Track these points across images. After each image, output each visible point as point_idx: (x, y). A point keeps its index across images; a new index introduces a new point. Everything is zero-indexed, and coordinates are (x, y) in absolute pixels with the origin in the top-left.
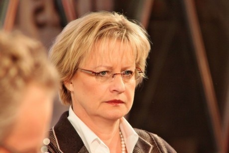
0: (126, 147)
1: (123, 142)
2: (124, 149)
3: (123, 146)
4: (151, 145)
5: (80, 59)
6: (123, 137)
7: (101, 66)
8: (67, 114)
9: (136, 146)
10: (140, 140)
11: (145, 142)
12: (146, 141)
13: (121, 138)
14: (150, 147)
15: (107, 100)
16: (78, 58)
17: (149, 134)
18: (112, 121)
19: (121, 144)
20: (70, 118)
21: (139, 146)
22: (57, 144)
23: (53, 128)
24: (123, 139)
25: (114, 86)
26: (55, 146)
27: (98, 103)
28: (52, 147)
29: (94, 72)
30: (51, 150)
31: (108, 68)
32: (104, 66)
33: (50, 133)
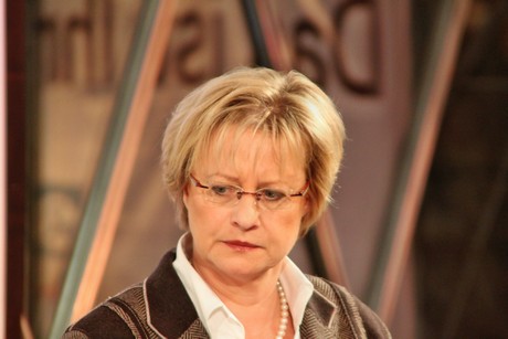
0: (289, 311)
1: (284, 300)
2: (285, 314)
3: (285, 307)
4: (334, 305)
6: (283, 290)
7: (217, 174)
8: (172, 256)
9: (308, 307)
10: (314, 296)
11: (323, 300)
12: (325, 298)
13: (279, 292)
14: (332, 308)
17: (331, 286)
19: (281, 310)
21: (313, 306)
22: (148, 313)
23: (145, 282)
24: (282, 294)
26: (141, 316)
27: (210, 241)
28: (134, 320)
29: (199, 185)
30: (131, 325)
31: (230, 178)
32: (222, 176)
33: (137, 292)
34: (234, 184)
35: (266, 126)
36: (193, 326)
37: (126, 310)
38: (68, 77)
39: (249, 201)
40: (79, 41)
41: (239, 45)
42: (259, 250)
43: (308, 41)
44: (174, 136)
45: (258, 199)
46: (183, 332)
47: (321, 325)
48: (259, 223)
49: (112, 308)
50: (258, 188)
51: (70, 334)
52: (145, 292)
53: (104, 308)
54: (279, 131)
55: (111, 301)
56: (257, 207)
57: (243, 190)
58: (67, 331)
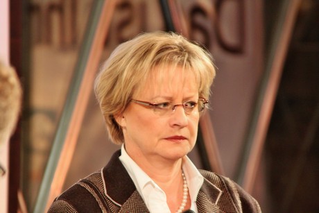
0: (188, 192)
1: (185, 186)
2: (186, 193)
3: (186, 190)
4: (220, 190)
5: (134, 88)
6: (186, 179)
8: (119, 153)
9: (201, 190)
12: (214, 186)
13: (183, 180)
14: (219, 192)
15: (166, 137)
16: (131, 87)
17: (219, 177)
18: (171, 160)
19: (183, 188)
20: (121, 158)
21: (206, 190)
22: (105, 188)
23: (102, 169)
24: (185, 182)
25: (175, 119)
26: (101, 190)
28: (97, 192)
30: (95, 195)
33: (97, 175)
36: (134, 195)
37: (91, 186)
38: (48, 41)
40: (55, 19)
41: (155, 17)
43: (199, 19)
46: (127, 199)
47: (211, 203)
49: (83, 185)
51: (57, 202)
52: (102, 175)
53: (78, 186)
55: (81, 181)
58: (55, 200)
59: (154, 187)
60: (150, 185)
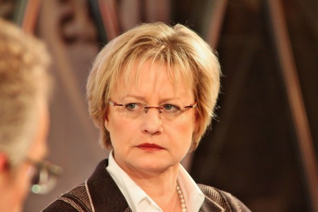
4: (221, 208)
9: (201, 210)
20: (109, 169)
21: (205, 209)
27: (127, 148)
28: (84, 209)
29: (116, 104)
31: (138, 98)
32: (132, 96)
33: (81, 189)
34: (142, 102)
35: (162, 56)
37: (77, 202)
39: (154, 113)
42: (163, 151)
44: (94, 77)
45: (160, 112)
48: (161, 130)
49: (67, 201)
50: (160, 104)
52: (87, 188)
54: (173, 60)
55: (63, 196)
56: (160, 118)
57: (148, 106)
59: (150, 203)
60: (145, 201)
